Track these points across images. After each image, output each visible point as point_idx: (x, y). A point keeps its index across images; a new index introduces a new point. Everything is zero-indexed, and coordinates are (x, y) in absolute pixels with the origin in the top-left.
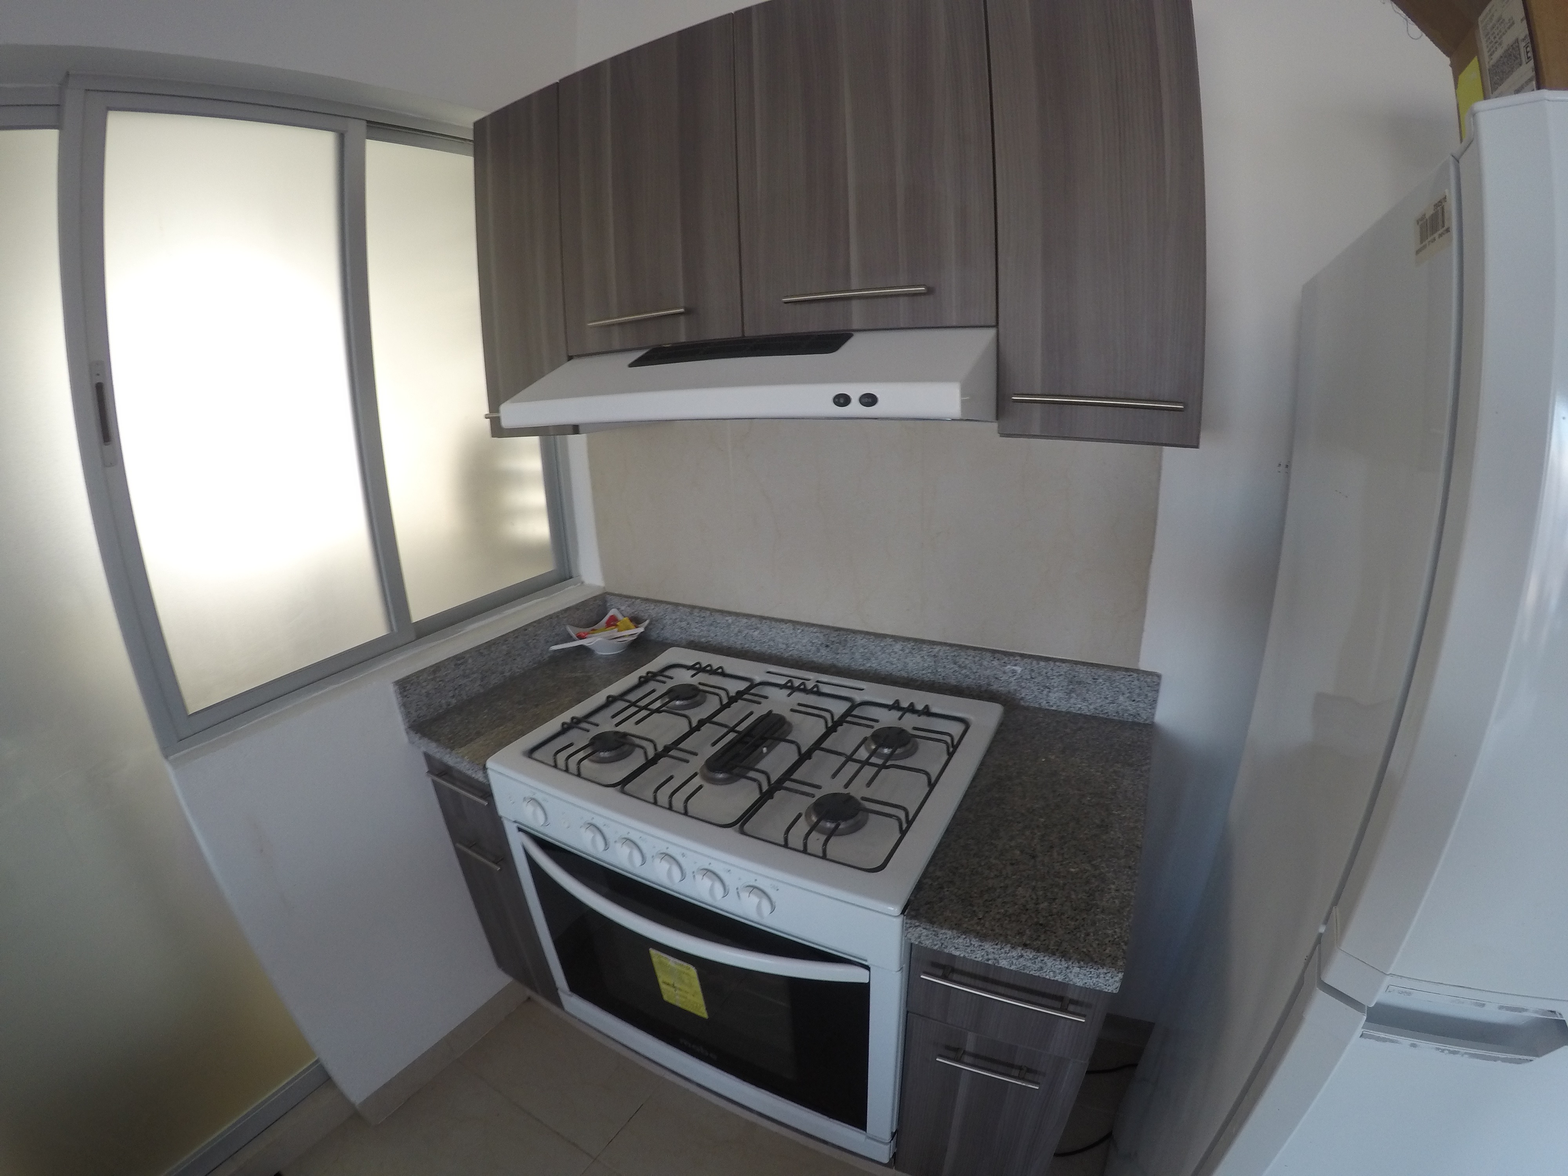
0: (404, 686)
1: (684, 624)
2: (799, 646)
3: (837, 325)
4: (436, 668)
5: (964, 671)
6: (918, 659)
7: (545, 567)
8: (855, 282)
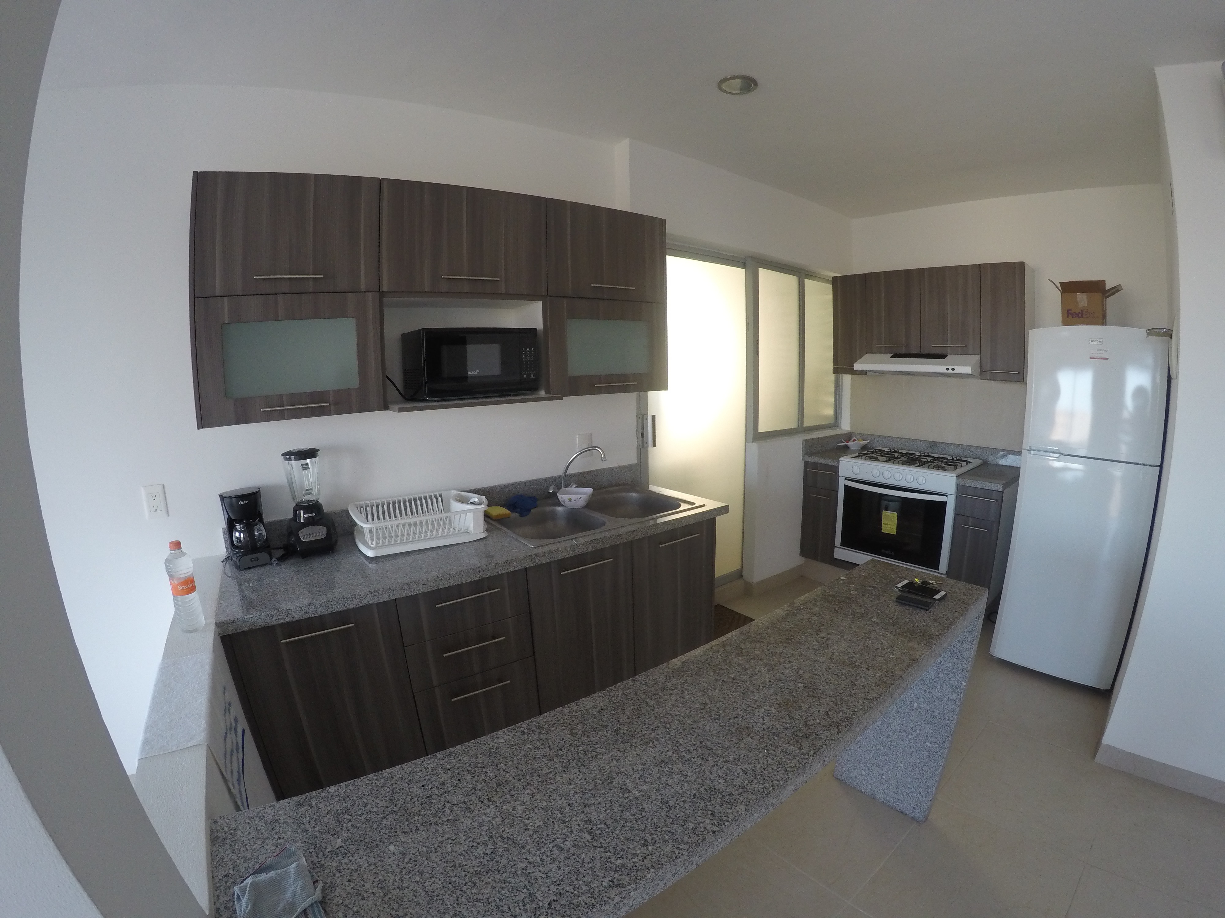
0: (806, 441)
1: (881, 442)
2: (921, 448)
3: (944, 353)
4: (813, 439)
5: (972, 453)
6: (958, 450)
7: (831, 421)
8: (949, 342)
